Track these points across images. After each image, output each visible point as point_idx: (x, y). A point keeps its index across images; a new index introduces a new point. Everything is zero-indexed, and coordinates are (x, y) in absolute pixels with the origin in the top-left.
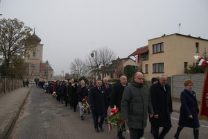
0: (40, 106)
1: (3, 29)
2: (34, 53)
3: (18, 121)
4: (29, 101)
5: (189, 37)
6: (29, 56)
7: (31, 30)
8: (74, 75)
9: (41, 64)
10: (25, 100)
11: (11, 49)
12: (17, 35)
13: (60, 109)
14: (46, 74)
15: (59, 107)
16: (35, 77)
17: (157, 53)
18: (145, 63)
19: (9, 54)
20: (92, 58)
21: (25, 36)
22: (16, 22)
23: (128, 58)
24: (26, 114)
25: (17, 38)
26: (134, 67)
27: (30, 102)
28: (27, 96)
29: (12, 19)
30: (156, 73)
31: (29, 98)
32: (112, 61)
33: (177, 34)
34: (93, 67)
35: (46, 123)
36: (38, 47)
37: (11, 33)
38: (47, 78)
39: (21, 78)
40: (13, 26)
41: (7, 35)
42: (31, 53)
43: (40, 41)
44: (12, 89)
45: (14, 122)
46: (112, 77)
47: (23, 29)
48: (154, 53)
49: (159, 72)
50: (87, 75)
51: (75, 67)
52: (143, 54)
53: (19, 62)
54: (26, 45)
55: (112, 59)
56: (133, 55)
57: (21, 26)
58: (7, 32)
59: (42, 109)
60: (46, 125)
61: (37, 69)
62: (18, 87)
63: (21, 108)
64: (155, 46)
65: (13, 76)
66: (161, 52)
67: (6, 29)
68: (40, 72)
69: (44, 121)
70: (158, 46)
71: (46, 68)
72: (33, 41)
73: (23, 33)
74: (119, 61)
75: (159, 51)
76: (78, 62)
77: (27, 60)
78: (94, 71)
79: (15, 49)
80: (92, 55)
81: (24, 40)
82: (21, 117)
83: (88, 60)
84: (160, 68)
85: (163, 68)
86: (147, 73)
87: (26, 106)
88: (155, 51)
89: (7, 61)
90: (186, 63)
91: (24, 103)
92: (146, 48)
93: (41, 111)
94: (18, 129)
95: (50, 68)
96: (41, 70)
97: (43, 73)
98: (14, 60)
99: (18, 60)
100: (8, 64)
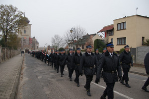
0: (35, 71)
1: (2, 12)
2: (25, 31)
5: (146, 17)
6: (21, 33)
7: (23, 13)
8: (54, 46)
9: (30, 38)
10: (22, 66)
11: (8, 28)
12: (12, 17)
14: (33, 47)
16: (26, 48)
17: (120, 30)
18: (110, 37)
19: (6, 32)
21: (18, 18)
22: (11, 7)
23: (96, 34)
24: (25, 78)
25: (12, 20)
27: (26, 68)
28: (23, 63)
29: (8, 5)
30: (119, 45)
31: (25, 64)
32: (83, 37)
33: (137, 15)
34: (69, 41)
36: (28, 26)
37: (8, 15)
38: (34, 49)
39: (16, 48)
40: (9, 11)
41: (5, 17)
42: (23, 31)
43: (29, 22)
44: (10, 57)
46: (83, 48)
47: (16, 13)
48: (118, 30)
49: (122, 45)
50: (64, 47)
51: (55, 41)
52: (109, 31)
53: (14, 38)
54: (19, 24)
55: (84, 35)
56: (101, 31)
57: (15, 11)
58: (4, 15)
61: (27, 42)
62: (14, 56)
63: (20, 73)
64: (119, 25)
65: (10, 48)
66: (124, 29)
67: (4, 13)
68: (29, 45)
69: (43, 86)
70: (121, 24)
71: (33, 42)
72: (24, 22)
73: (17, 16)
75: (122, 28)
76: (57, 37)
77: (19, 36)
78: (69, 44)
79: (11, 28)
81: (17, 21)
84: (123, 41)
85: (125, 42)
87: (24, 71)
89: (5, 36)
90: (143, 38)
92: (112, 26)
93: (37, 76)
95: (36, 41)
96: (30, 43)
97: (31, 45)
98: (10, 36)
99: (13, 36)
100: (6, 39)
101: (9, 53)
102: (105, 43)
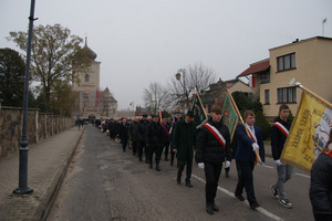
0: (98, 157)
1: (40, 41)
2: (87, 77)
3: (65, 180)
4: (81, 151)
6: (78, 81)
7: (81, 40)
8: (149, 108)
9: (98, 92)
10: (76, 148)
11: (52, 71)
12: (60, 49)
13: (130, 162)
14: (106, 109)
15: (128, 159)
16: (89, 114)
17: (284, 70)
18: (264, 87)
19: (49, 80)
20: (177, 81)
21: (72, 51)
22: (57, 29)
23: (237, 80)
24: (77, 169)
25: (60, 54)
26: (246, 94)
27: (83, 152)
28: (78, 143)
32: (210, 86)
33: (319, 38)
34: (179, 96)
35: (107, 183)
36: (93, 67)
37: (52, 46)
38: (107, 115)
39: (68, 115)
40: (54, 37)
41: (45, 50)
42: (81, 77)
43: (95, 56)
44: (56, 132)
45: (60, 181)
47: (69, 40)
48: (279, 71)
49: (288, 102)
50: (170, 109)
51: (150, 96)
52: (260, 72)
53: (64, 92)
54: (73, 64)
55: (210, 82)
56: (244, 74)
57: (66, 35)
58: (45, 45)
59: (101, 162)
60: (109, 187)
61: (92, 100)
62: (65, 129)
63: (70, 161)
64: (281, 60)
65: (56, 113)
66: (292, 68)
67: (44, 42)
68: (96, 106)
69: (105, 180)
70: (286, 58)
71: (105, 99)
72: (84, 58)
73: (69, 46)
74: (222, 85)
75: (287, 66)
76: (155, 88)
77: (76, 88)
78: (181, 102)
79: (58, 71)
80: (178, 76)
81: (70, 56)
82: (69, 175)
83: (172, 84)
84: (290, 95)
85: (294, 96)
86: (268, 103)
87: (77, 157)
88: (281, 68)
89: (47, 89)
91: (74, 153)
92: (266, 62)
93: (99, 166)
94: (66, 192)
95: (112, 98)
96: (97, 102)
97: (101, 106)
98: (56, 88)
99: (63, 87)
100: (48, 95)
101: (53, 123)
102: (254, 100)
